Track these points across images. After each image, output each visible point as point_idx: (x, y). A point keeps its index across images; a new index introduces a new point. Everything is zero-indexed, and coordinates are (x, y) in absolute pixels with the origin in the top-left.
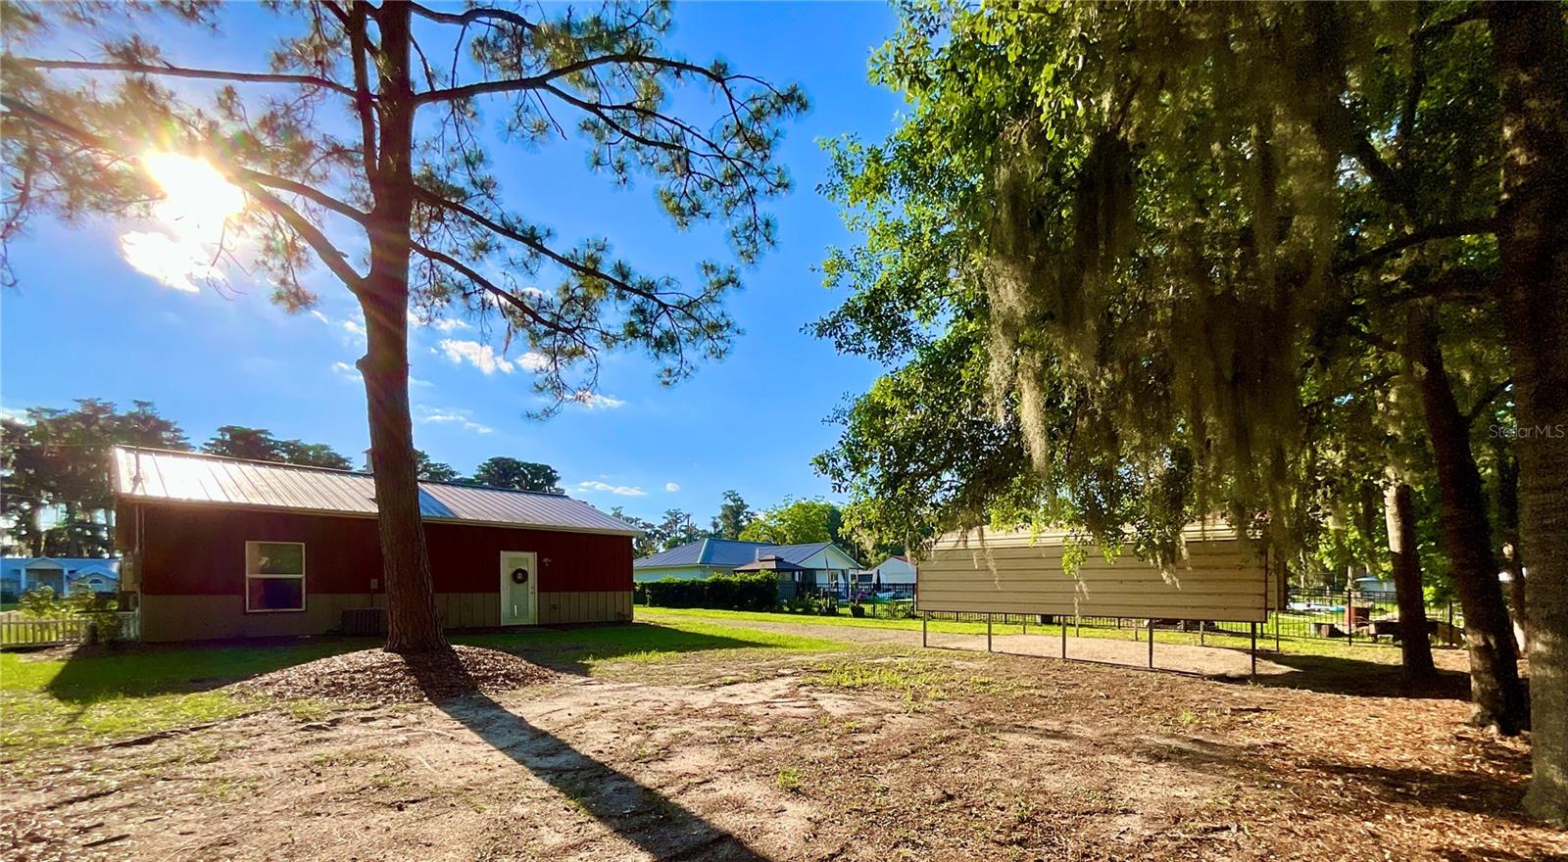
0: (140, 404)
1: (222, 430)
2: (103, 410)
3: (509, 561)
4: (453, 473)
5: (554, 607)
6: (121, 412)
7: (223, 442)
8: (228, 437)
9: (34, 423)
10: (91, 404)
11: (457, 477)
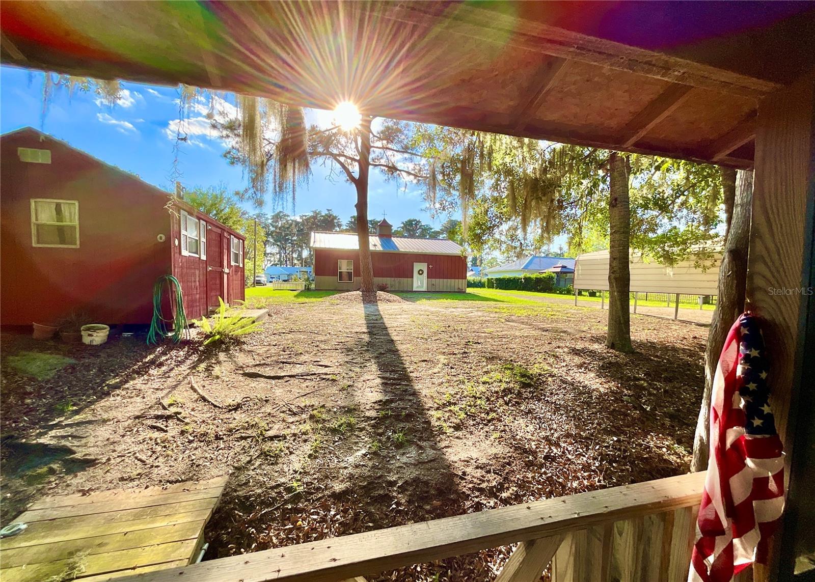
0: (328, 210)
1: (351, 217)
2: (318, 214)
3: (417, 266)
4: (431, 229)
5: (433, 285)
6: (323, 214)
7: (351, 222)
8: (353, 220)
9: (301, 221)
10: (315, 212)
11: (433, 230)
